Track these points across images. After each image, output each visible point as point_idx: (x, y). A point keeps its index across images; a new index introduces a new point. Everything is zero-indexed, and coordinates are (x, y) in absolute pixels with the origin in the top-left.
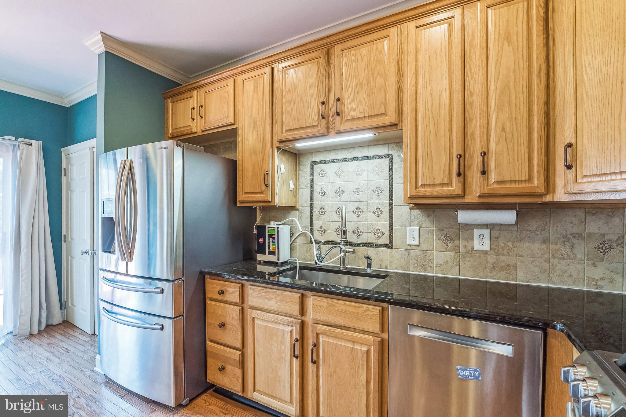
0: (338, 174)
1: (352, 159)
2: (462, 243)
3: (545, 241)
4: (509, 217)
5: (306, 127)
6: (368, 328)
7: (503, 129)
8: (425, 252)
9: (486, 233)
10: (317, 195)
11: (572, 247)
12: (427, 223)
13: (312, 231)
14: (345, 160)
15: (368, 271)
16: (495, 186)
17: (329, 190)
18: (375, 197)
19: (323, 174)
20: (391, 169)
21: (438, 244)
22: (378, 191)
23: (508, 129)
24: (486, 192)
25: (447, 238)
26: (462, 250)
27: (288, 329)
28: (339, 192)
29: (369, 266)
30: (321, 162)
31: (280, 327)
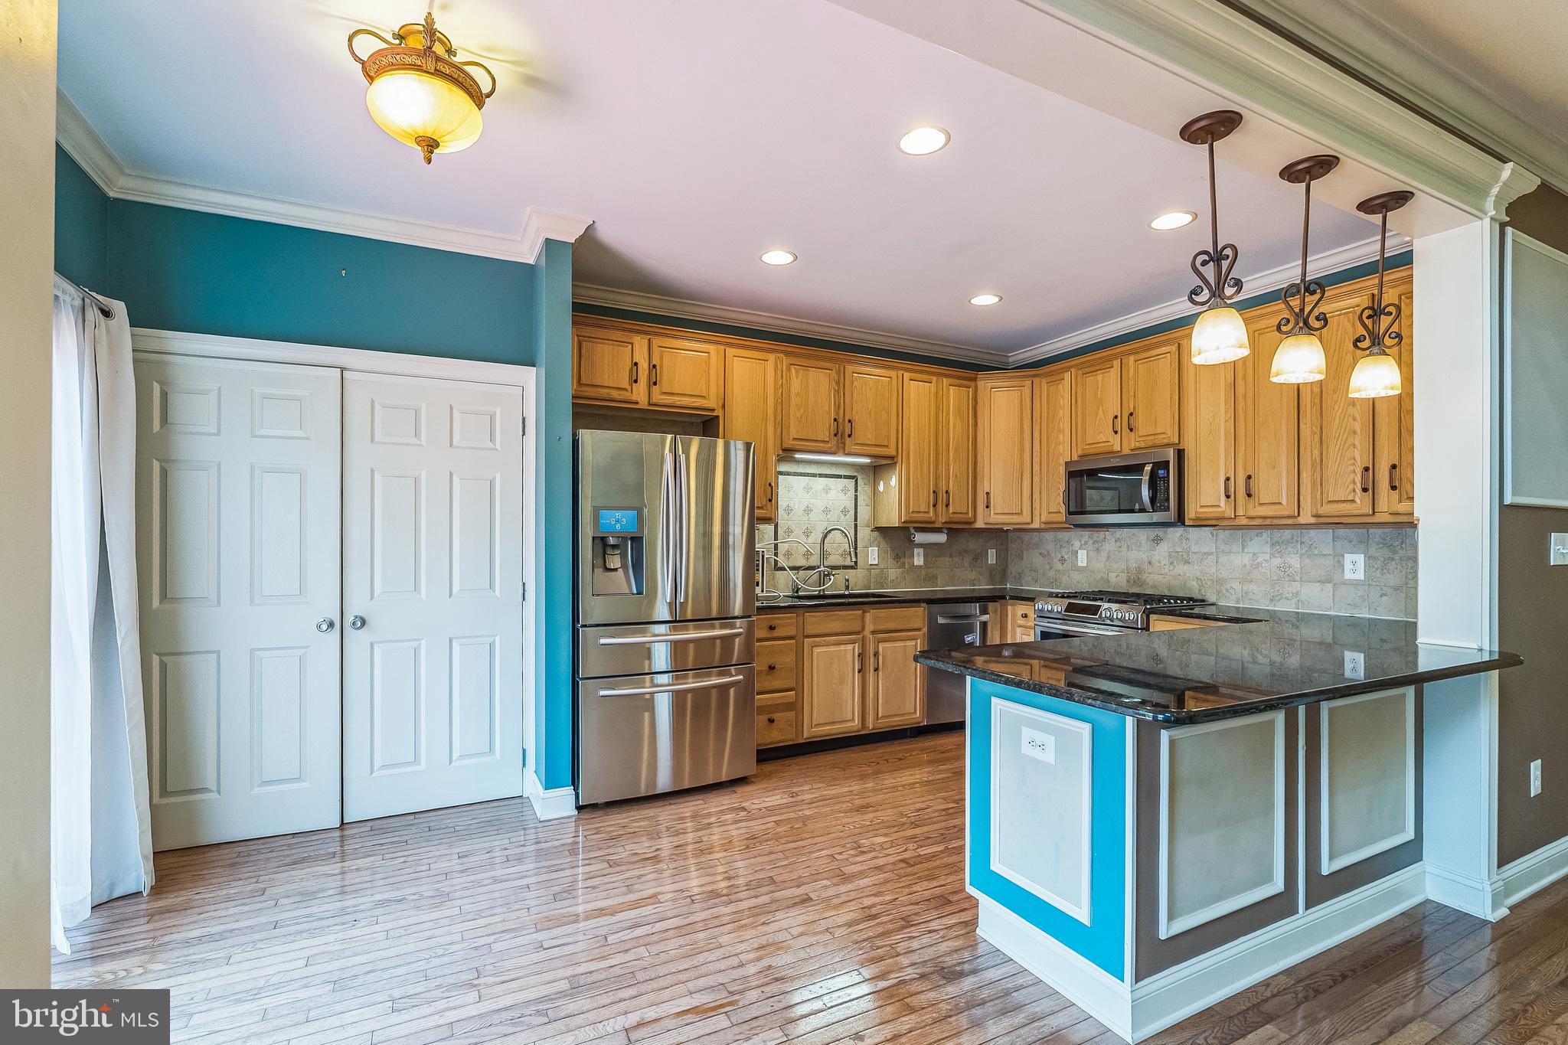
0: (808, 489)
1: (821, 475)
2: (907, 560)
3: (951, 556)
4: (942, 538)
5: (817, 441)
6: (916, 626)
7: (956, 476)
8: (882, 570)
9: (921, 550)
10: (783, 512)
11: (963, 559)
12: (883, 545)
13: (776, 555)
14: (814, 475)
15: (847, 593)
16: (952, 515)
17: (796, 507)
18: (843, 517)
19: (789, 489)
20: (856, 491)
21: (890, 562)
22: (845, 512)
23: (958, 477)
24: (948, 520)
25: (897, 557)
26: (907, 566)
27: (850, 647)
28: (808, 510)
29: (847, 588)
30: (788, 474)
31: (842, 647)
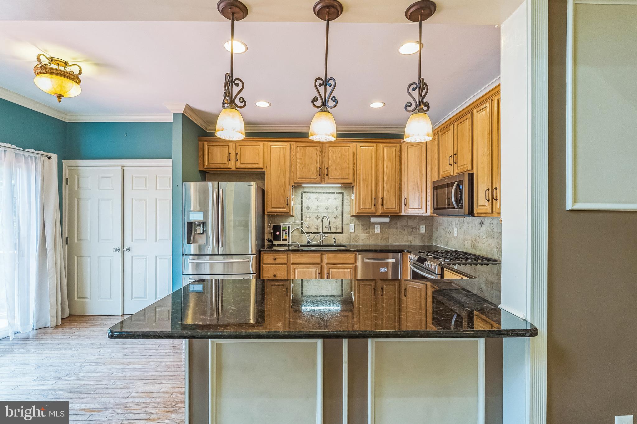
0: (317, 199)
1: (324, 193)
2: (371, 230)
3: (397, 228)
4: (387, 220)
5: (310, 178)
6: (350, 262)
7: (388, 191)
8: (357, 235)
9: (379, 226)
10: (305, 209)
11: (404, 230)
12: (358, 223)
13: (302, 227)
14: (320, 193)
15: (335, 245)
16: (385, 210)
17: (312, 207)
18: (335, 210)
19: (308, 199)
20: (343, 198)
21: (362, 231)
22: (337, 208)
24: (383, 212)
25: (365, 229)
26: (371, 233)
27: (314, 270)
28: (318, 208)
29: (335, 242)
30: (308, 193)
31: (310, 270)
